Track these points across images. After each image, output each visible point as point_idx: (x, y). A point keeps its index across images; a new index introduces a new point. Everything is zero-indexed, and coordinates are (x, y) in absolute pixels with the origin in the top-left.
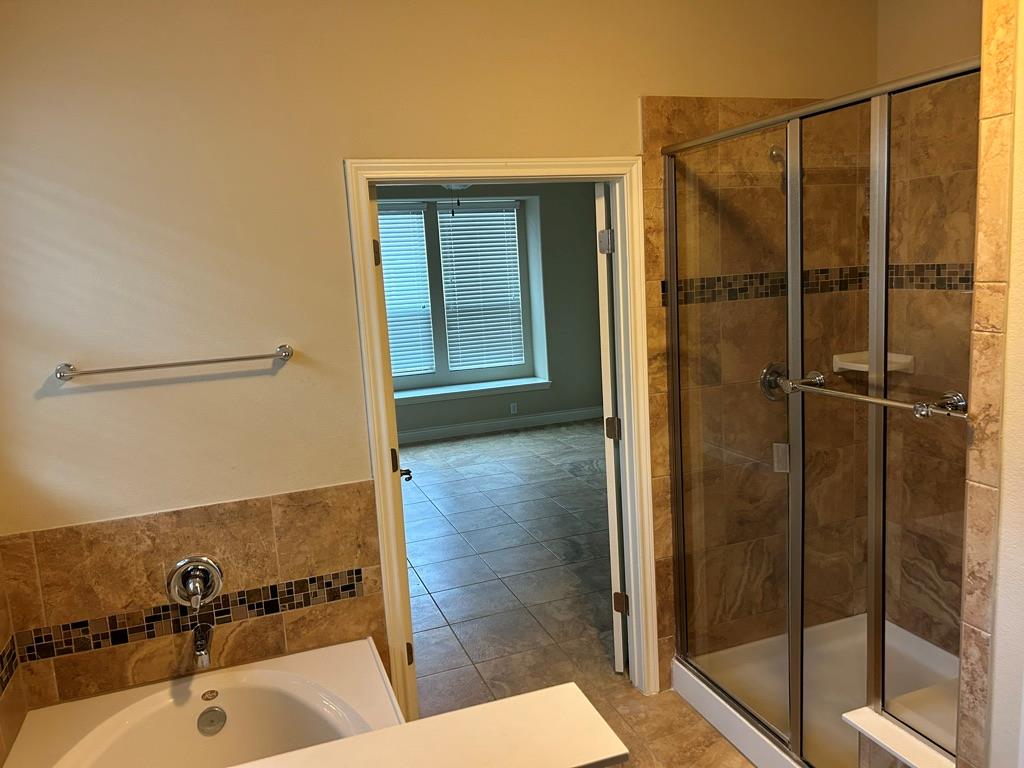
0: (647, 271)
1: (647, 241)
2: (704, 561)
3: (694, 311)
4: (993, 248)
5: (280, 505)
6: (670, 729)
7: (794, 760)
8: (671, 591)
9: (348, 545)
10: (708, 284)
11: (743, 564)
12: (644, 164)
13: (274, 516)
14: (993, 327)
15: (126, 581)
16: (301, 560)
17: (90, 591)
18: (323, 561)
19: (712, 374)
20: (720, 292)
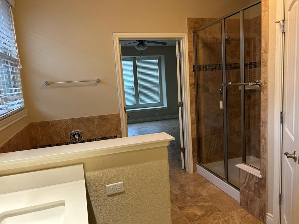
0: (189, 63)
1: (189, 55)
2: (205, 139)
3: (202, 73)
4: (265, 42)
5: (97, 118)
6: (195, 180)
7: (226, 182)
8: (196, 146)
9: (114, 129)
10: (205, 66)
11: (215, 140)
12: (188, 35)
13: (96, 121)
14: (265, 61)
15: (60, 135)
16: (102, 132)
17: (52, 137)
18: (108, 133)
19: (206, 90)
20: (208, 68)
